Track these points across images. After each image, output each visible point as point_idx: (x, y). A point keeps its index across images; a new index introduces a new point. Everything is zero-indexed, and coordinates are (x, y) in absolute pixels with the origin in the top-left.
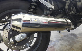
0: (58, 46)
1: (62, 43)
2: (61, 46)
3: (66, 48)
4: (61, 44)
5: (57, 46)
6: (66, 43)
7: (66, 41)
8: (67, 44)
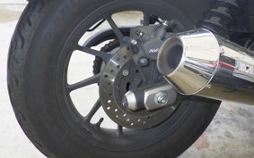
0: (220, 137)
1: (232, 132)
2: (227, 140)
3: (241, 151)
4: (228, 135)
5: (215, 134)
6: (245, 136)
7: (245, 130)
8: (248, 138)
